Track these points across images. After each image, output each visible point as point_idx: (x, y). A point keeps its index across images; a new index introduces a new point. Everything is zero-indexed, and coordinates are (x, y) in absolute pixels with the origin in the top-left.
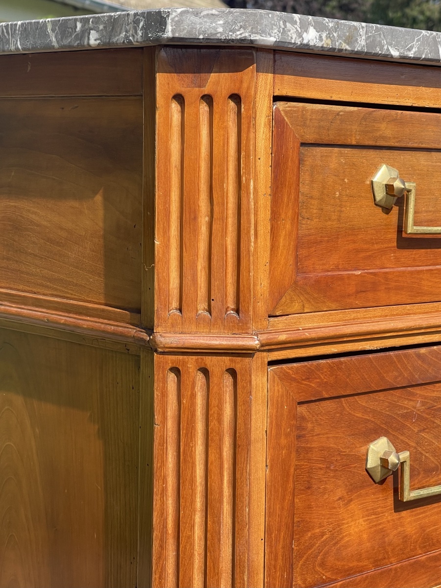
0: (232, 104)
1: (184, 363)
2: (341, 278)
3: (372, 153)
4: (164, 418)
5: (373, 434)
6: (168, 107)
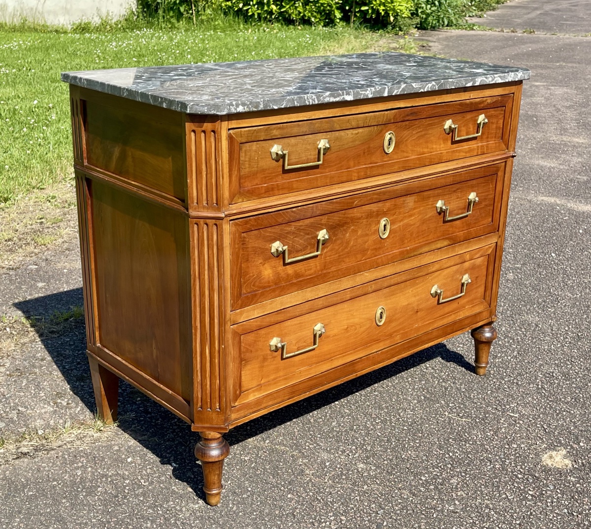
0: (212, 133)
1: (199, 221)
2: (258, 188)
3: (270, 141)
4: (194, 240)
5: (274, 240)
6: (190, 134)
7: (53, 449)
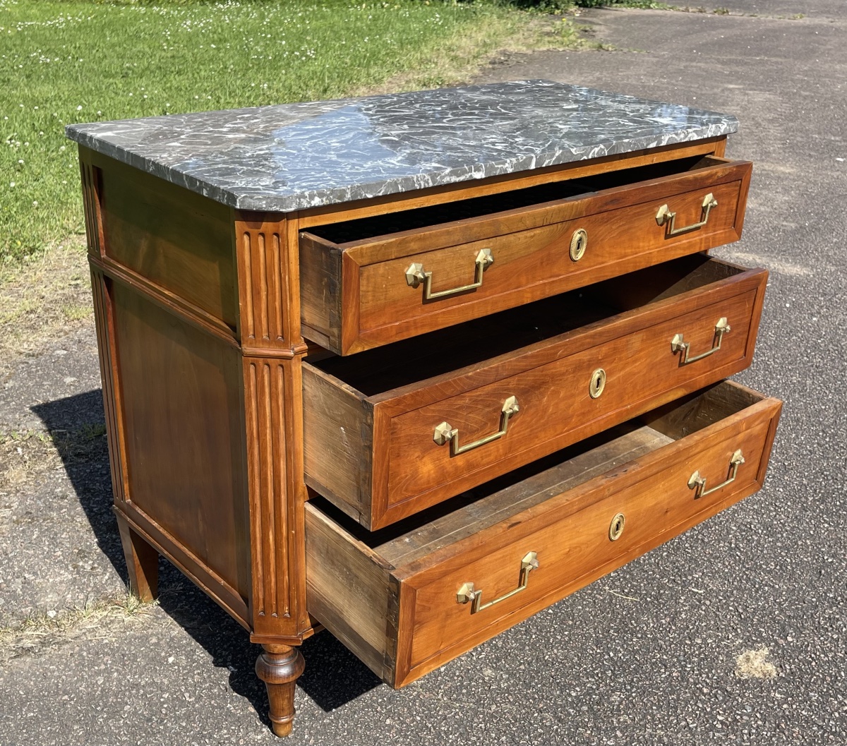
0: (275, 237)
1: (257, 361)
4: (249, 386)
6: (242, 239)
7: (67, 642)
